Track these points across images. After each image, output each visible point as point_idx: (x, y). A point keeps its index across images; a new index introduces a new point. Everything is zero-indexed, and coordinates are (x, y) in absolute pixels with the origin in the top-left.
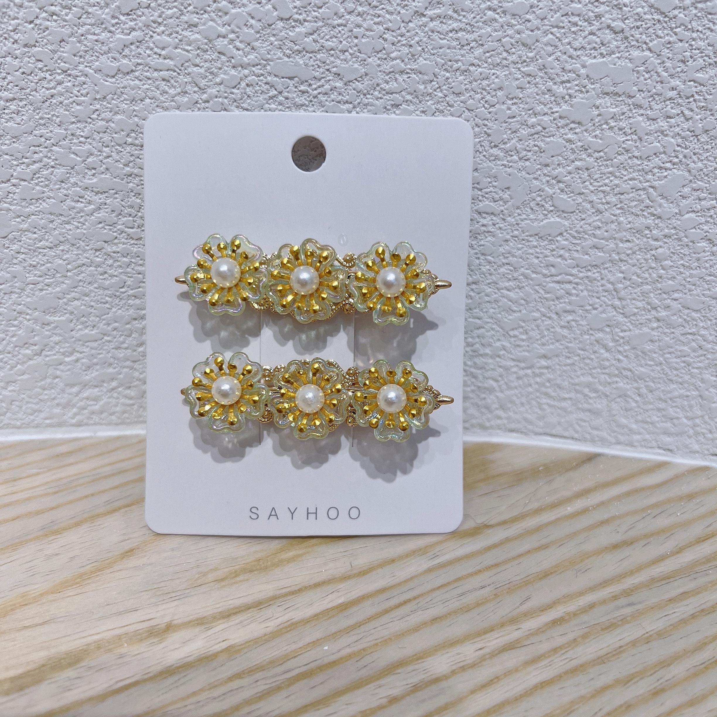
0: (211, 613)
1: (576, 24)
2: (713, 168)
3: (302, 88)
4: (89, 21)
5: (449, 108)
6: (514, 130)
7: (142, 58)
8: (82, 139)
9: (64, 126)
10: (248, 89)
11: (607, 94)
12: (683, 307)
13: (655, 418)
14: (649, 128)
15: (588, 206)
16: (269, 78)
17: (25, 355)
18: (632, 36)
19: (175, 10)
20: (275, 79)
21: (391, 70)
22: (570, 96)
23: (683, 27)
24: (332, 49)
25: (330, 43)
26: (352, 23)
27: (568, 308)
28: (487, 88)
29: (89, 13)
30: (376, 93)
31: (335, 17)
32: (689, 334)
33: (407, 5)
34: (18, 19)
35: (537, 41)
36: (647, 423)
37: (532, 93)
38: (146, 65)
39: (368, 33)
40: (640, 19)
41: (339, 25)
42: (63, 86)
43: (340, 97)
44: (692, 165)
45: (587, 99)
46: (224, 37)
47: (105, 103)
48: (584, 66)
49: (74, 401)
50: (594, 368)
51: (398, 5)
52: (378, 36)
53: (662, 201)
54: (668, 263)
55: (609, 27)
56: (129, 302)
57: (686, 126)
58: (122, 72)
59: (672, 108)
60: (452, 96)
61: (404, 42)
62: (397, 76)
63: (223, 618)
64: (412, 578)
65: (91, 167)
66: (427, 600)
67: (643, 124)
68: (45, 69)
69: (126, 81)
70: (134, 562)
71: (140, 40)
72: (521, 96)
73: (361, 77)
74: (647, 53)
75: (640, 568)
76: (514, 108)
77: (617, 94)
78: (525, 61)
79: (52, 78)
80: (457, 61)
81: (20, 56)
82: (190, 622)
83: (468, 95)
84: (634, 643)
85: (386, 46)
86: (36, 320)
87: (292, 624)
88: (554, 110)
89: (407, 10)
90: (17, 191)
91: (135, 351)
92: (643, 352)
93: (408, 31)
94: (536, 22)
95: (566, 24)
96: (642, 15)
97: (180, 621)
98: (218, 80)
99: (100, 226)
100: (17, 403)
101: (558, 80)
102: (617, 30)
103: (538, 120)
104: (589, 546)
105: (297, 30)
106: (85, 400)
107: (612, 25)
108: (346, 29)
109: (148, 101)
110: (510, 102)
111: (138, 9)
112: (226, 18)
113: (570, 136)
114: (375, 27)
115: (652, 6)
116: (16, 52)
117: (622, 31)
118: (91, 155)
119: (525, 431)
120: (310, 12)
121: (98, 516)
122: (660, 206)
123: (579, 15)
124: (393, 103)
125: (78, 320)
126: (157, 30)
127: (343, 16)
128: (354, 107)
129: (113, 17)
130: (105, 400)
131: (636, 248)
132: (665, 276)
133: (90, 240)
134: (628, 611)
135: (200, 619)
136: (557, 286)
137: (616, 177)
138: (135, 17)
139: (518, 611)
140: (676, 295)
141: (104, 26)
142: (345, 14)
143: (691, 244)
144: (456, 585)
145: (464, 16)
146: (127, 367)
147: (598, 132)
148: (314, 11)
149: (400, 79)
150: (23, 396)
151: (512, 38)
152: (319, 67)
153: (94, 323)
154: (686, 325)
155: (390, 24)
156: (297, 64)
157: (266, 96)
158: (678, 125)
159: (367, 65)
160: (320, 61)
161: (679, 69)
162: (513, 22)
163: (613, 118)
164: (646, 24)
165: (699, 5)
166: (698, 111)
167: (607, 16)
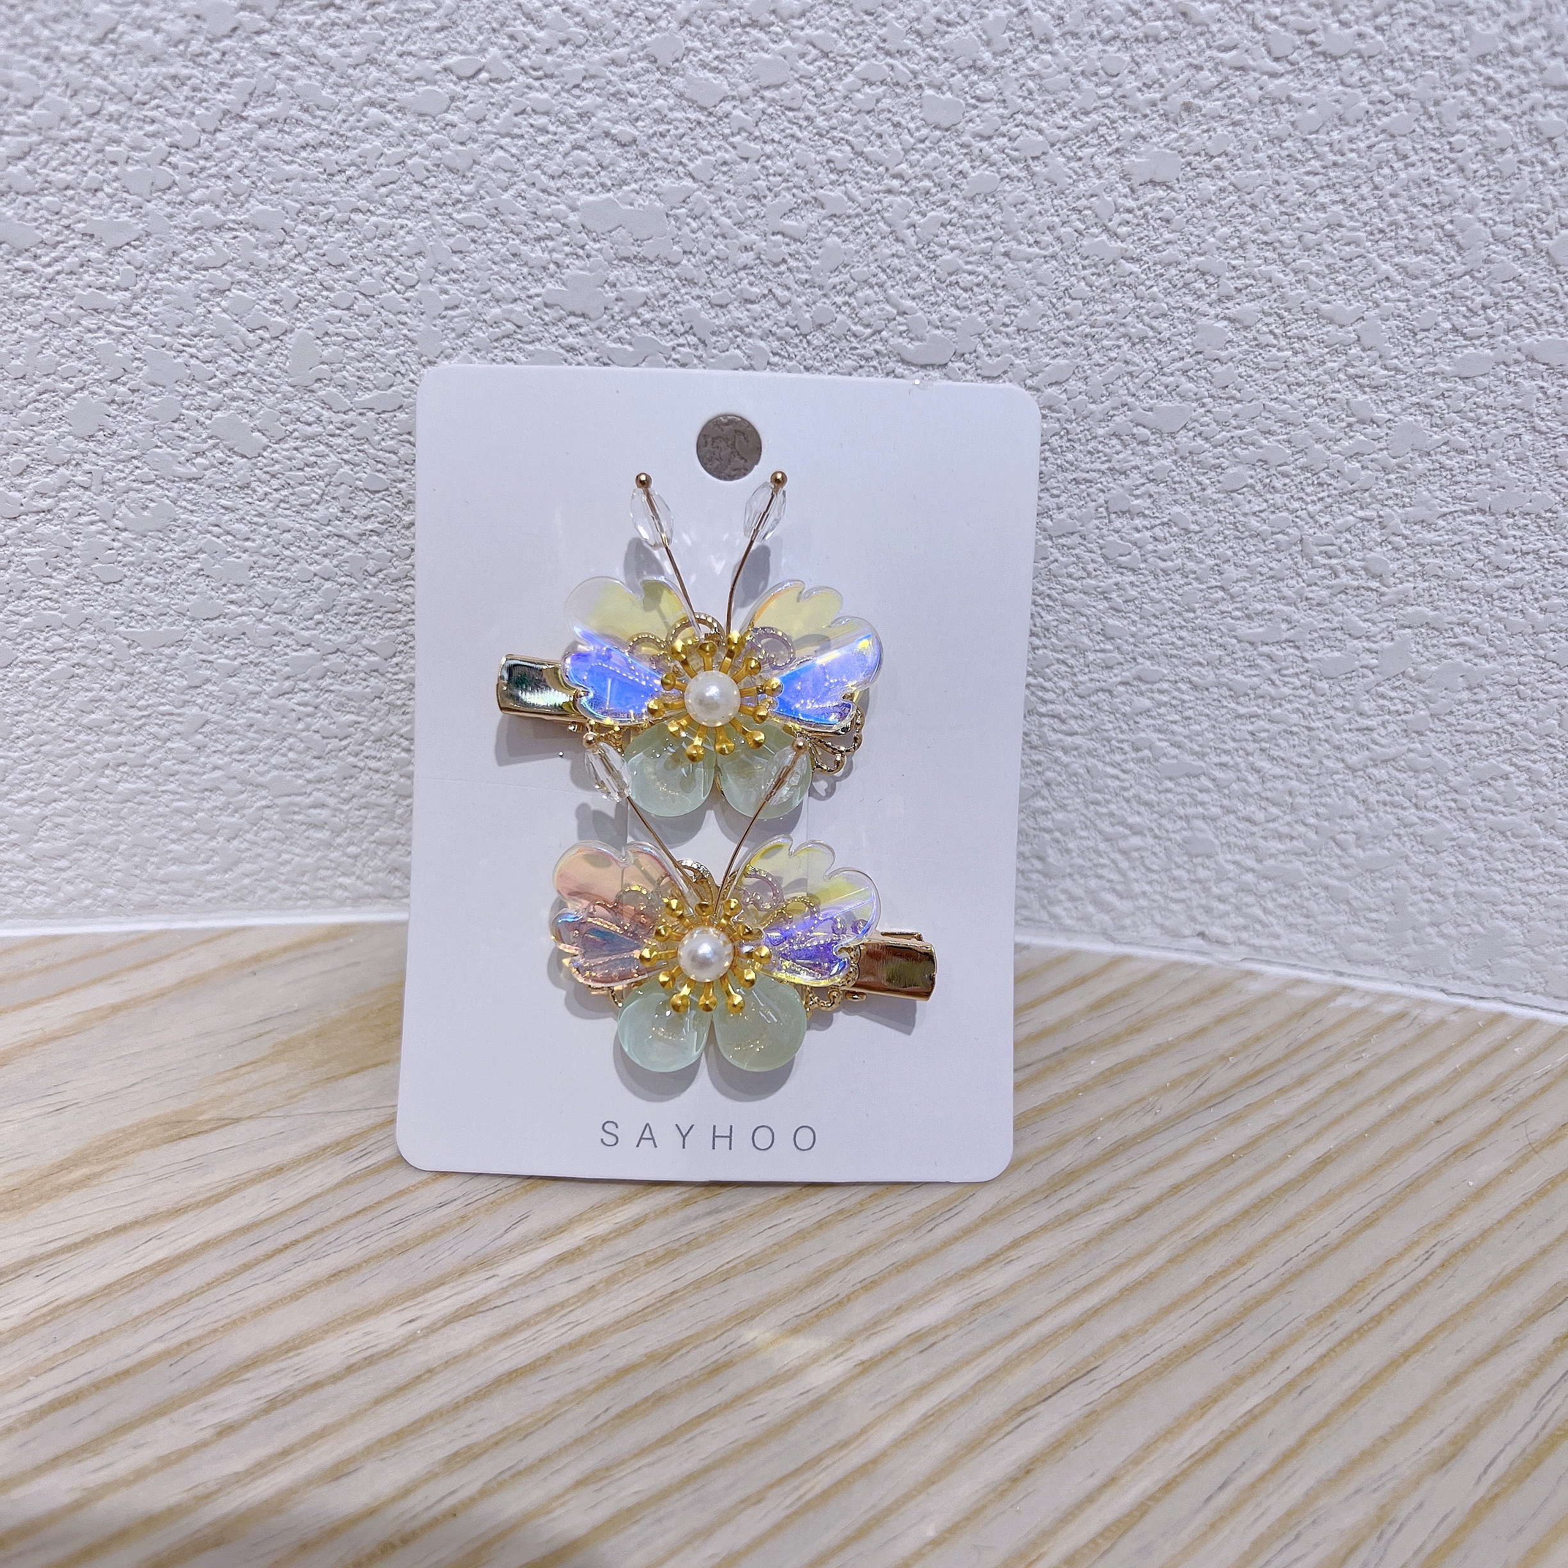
1: (544, 130)
3: (21, 263)
5: (325, 293)
6: (461, 331)
11: (627, 259)
14: (717, 321)
18: (654, 150)
21: (196, 224)
22: (558, 265)
23: (745, 134)
24: (67, 188)
25: (63, 175)
28: (394, 254)
30: (175, 269)
31: (63, 125)
33: (206, 100)
35: (475, 162)
37: (482, 261)
39: (136, 155)
40: (663, 119)
41: (75, 141)
43: (103, 279)
48: (574, 209)
51: (187, 99)
52: (158, 160)
55: (607, 134)
57: (781, 317)
59: (751, 284)
60: (327, 271)
61: (213, 171)
62: (211, 235)
64: (308, 1201)
66: (330, 1239)
67: (703, 315)
72: (463, 267)
73: (137, 239)
74: (688, 182)
76: (453, 289)
77: (644, 259)
78: (459, 201)
80: (325, 204)
83: (359, 267)
85: (177, 178)
87: (59, 1307)
88: (532, 292)
89: (207, 109)
93: (217, 150)
94: (467, 128)
95: (525, 129)
96: (666, 111)
101: (527, 234)
102: (624, 139)
103: (504, 311)
107: (613, 131)
108: (90, 147)
110: (445, 279)
113: (571, 340)
114: (149, 142)
115: (681, 96)
117: (635, 141)
123: (547, 113)
124: (211, 286)
127: (79, 122)
128: (135, 297)
134: (704, 1224)
139: (499, 1243)
142: (83, 118)
144: (390, 1204)
145: (324, 119)
147: (622, 332)
148: (19, 114)
149: (219, 241)
151: (423, 157)
152: (48, 221)
155: (178, 137)
158: (768, 316)
159: (146, 215)
160: (48, 210)
161: (751, 212)
162: (422, 127)
163: (645, 303)
164: (676, 128)
165: (768, 94)
166: (799, 289)
167: (600, 114)
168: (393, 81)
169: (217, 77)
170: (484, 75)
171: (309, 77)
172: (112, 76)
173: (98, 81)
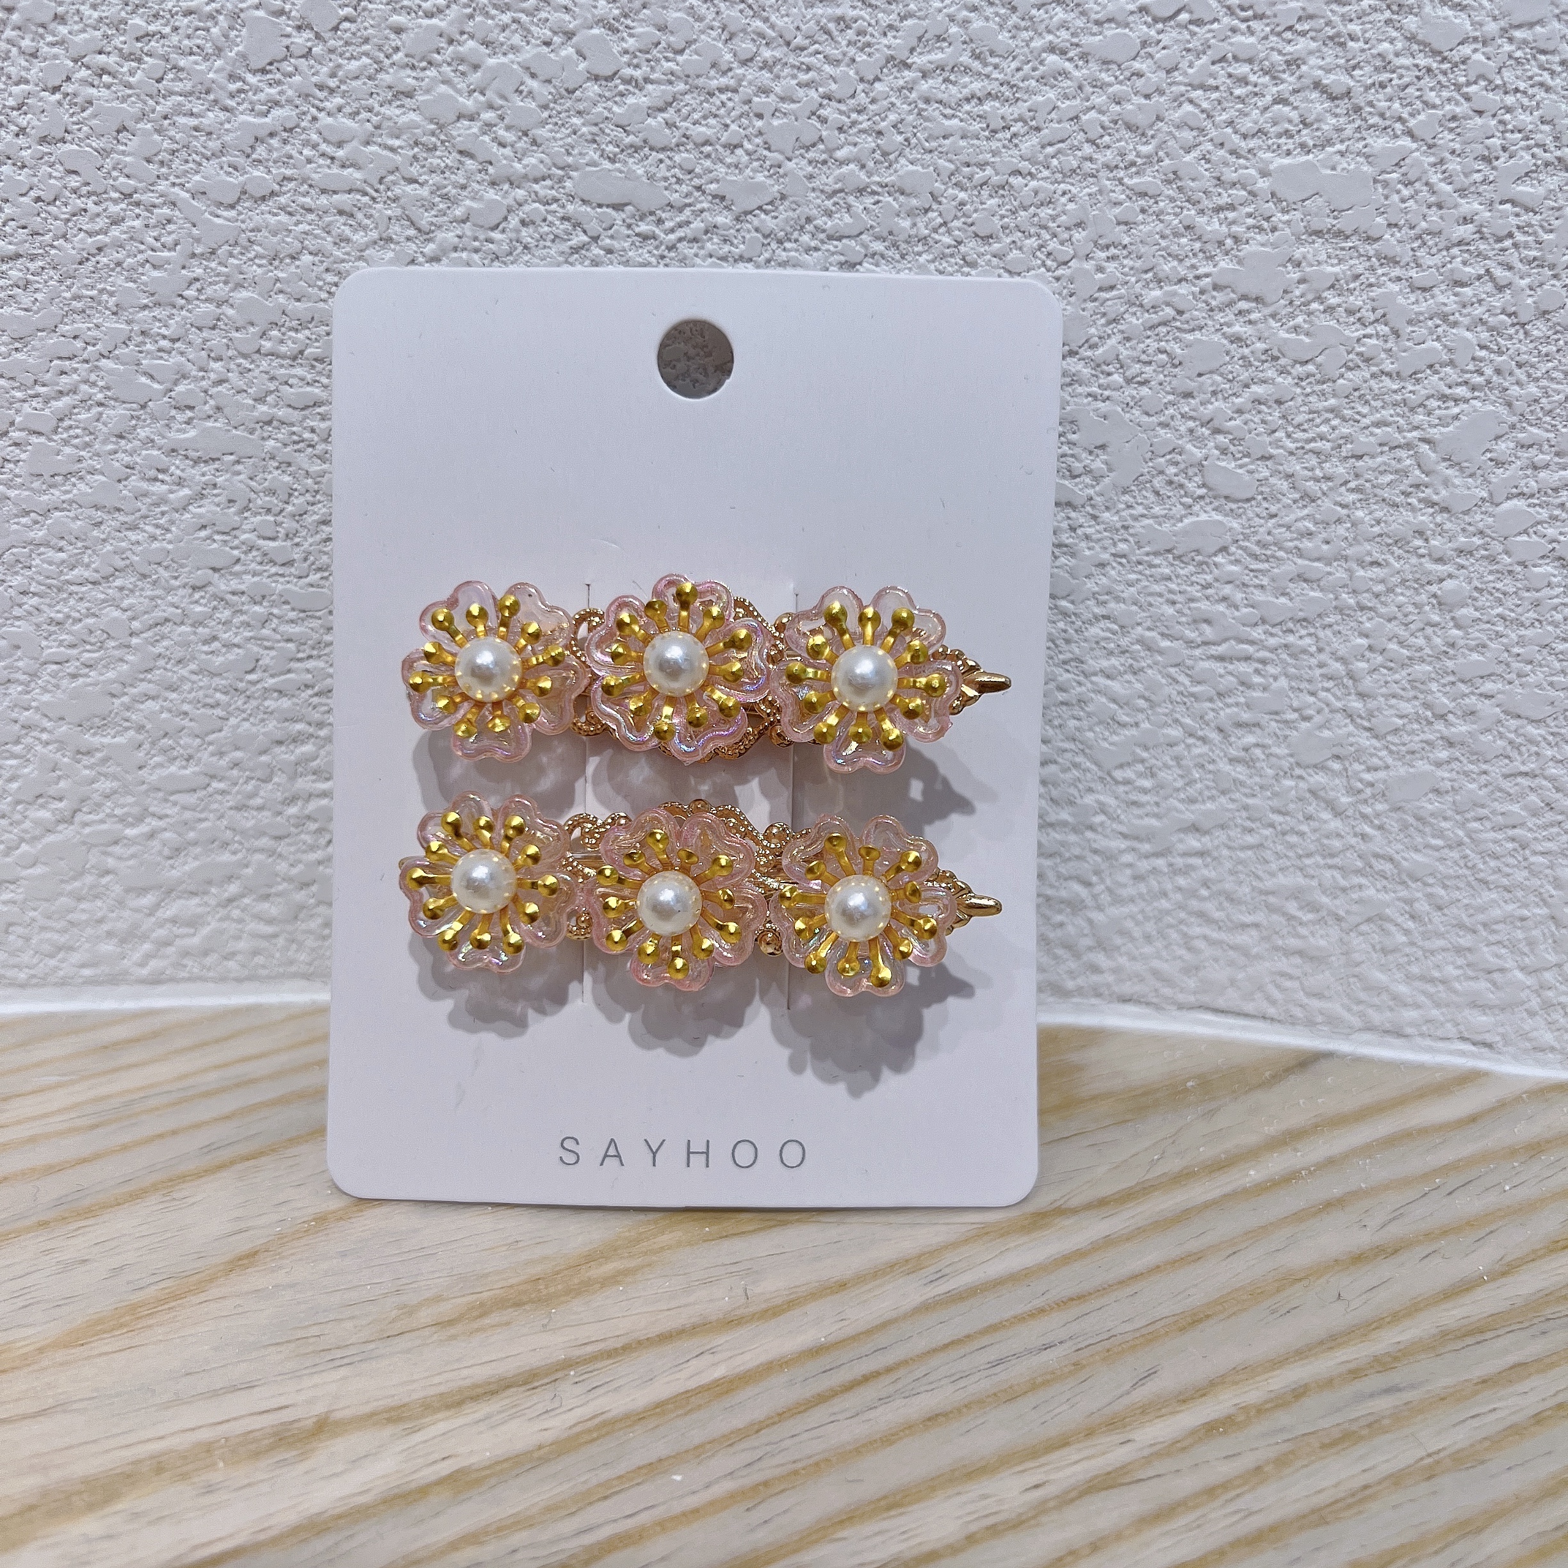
0: (421, 1394)
1: (1243, 81)
2: (1562, 397)
3: (643, 227)
4: (178, 86)
5: (966, 270)
6: (1112, 316)
7: (295, 167)
8: (164, 343)
9: (125, 315)
10: (524, 232)
11: (1318, 233)
12: (1505, 712)
13: (1451, 971)
15: (1285, 485)
16: (570, 208)
17: (37, 823)
18: (1371, 104)
19: (365, 60)
20: (583, 208)
21: (838, 186)
22: (1236, 239)
23: (1483, 83)
24: (707, 142)
25: (703, 129)
26: (750, 83)
27: (1246, 716)
28: (1051, 224)
29: (181, 69)
30: (805, 238)
31: (712, 73)
32: (1521, 774)
33: (869, 45)
34: (27, 82)
35: (1159, 118)
36: (1432, 981)
37: (1150, 234)
38: (304, 181)
39: (786, 107)
40: (1387, 66)
41: (721, 90)
42: (124, 227)
43: (727, 248)
44: (1515, 390)
45: (1275, 246)
46: (472, 119)
47: (213, 265)
48: (1264, 174)
49: (144, 927)
50: (1309, 855)
51: (849, 43)
52: (808, 113)
53: (1450, 472)
54: (1467, 612)
55: (1317, 85)
56: (266, 703)
57: (1497, 302)
58: (252, 197)
59: (1465, 263)
60: (973, 244)
61: (865, 125)
62: (851, 199)
63: (448, 1407)
64: (884, 1325)
65: (182, 404)
66: (918, 1373)
67: (1401, 300)
68: (84, 190)
69: (262, 216)
70: (255, 1279)
71: (288, 126)
72: (1126, 240)
73: (771, 203)
74: (1406, 142)
75: (1413, 1309)
76: (1111, 267)
77: (1339, 234)
78: (1133, 164)
79: (99, 209)
80: (982, 166)
81: (29, 161)
82: (372, 1415)
83: (1008, 240)
84: (1397, 1479)
85: (824, 133)
86: (62, 744)
87: (605, 1424)
88: (1202, 271)
89: (869, 55)
90: (23, 456)
91: (279, 813)
92: (1419, 819)
93: (873, 101)
94: (1157, 78)
95: (1222, 79)
96: (1391, 57)
97: (347, 1413)
98: (459, 212)
99: (203, 534)
100: (20, 930)
101: (1206, 203)
102: (1337, 90)
103: (1167, 294)
104: (1299, 1258)
105: (631, 100)
106: (168, 925)
107: (1325, 82)
108: (736, 98)
109: (307, 258)
110: (1103, 255)
111: (285, 59)
112: (476, 77)
113: (1237, 328)
114: (801, 92)
115: (1411, 38)
116: (23, 153)
117: (1348, 93)
118: (184, 377)
119: (1155, 1000)
120: (658, 61)
121: (183, 1178)
122: (1446, 483)
123: (1250, 61)
124: (842, 259)
125: (153, 743)
126: (327, 104)
127: (730, 69)
129: (232, 77)
130: (214, 925)
131: (1396, 579)
132: (1462, 642)
133: (182, 566)
134: (1383, 1404)
135: (393, 1409)
136: (1218, 667)
137: (1344, 420)
138: (278, 76)
139: (1126, 1401)
140: (1488, 687)
141: (212, 97)
142: (735, 65)
143: (1519, 569)
144: (985, 1341)
145: (996, 67)
146: (261, 850)
147: (1300, 320)
148: (667, 59)
149: (858, 207)
150: (32, 914)
151: (1102, 112)
152: (679, 181)
153: (190, 751)
154: (1514, 754)
155: (834, 87)
156: (630, 176)
157: (565, 247)
159: (785, 175)
160: (681, 168)
161: (1478, 177)
162: (1105, 77)
163: (1332, 286)
164: (1401, 77)
165: (1518, 34)
166: (1524, 268)
167: (1313, 61)
168: (1080, 23)
169: (884, 19)
170: (1184, 17)
171: (987, 19)
172: (773, 18)
173: (758, 24)
